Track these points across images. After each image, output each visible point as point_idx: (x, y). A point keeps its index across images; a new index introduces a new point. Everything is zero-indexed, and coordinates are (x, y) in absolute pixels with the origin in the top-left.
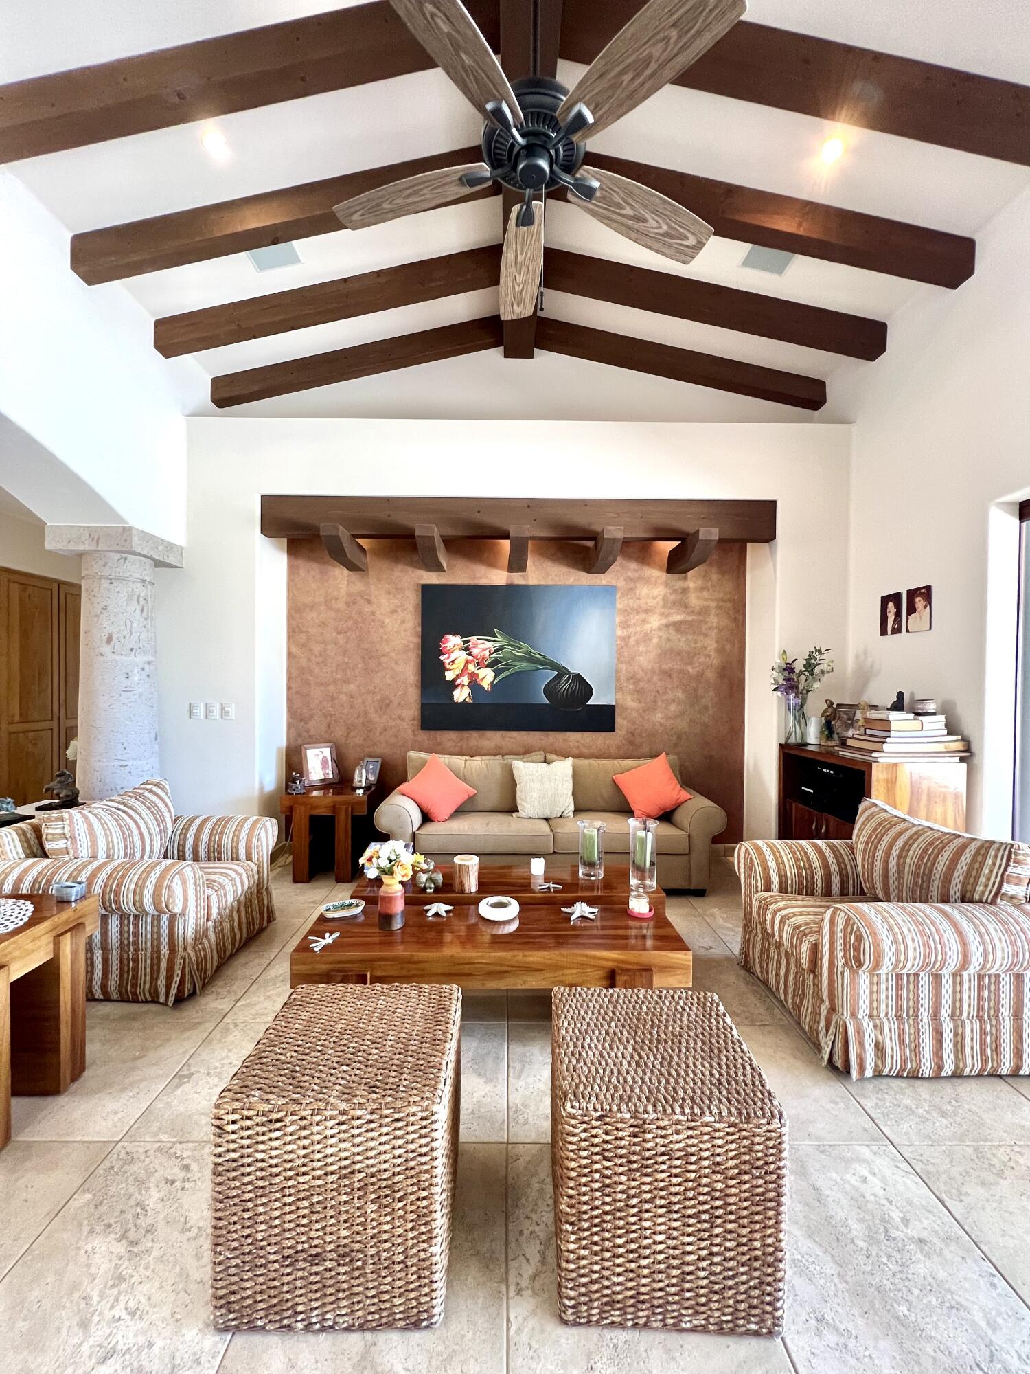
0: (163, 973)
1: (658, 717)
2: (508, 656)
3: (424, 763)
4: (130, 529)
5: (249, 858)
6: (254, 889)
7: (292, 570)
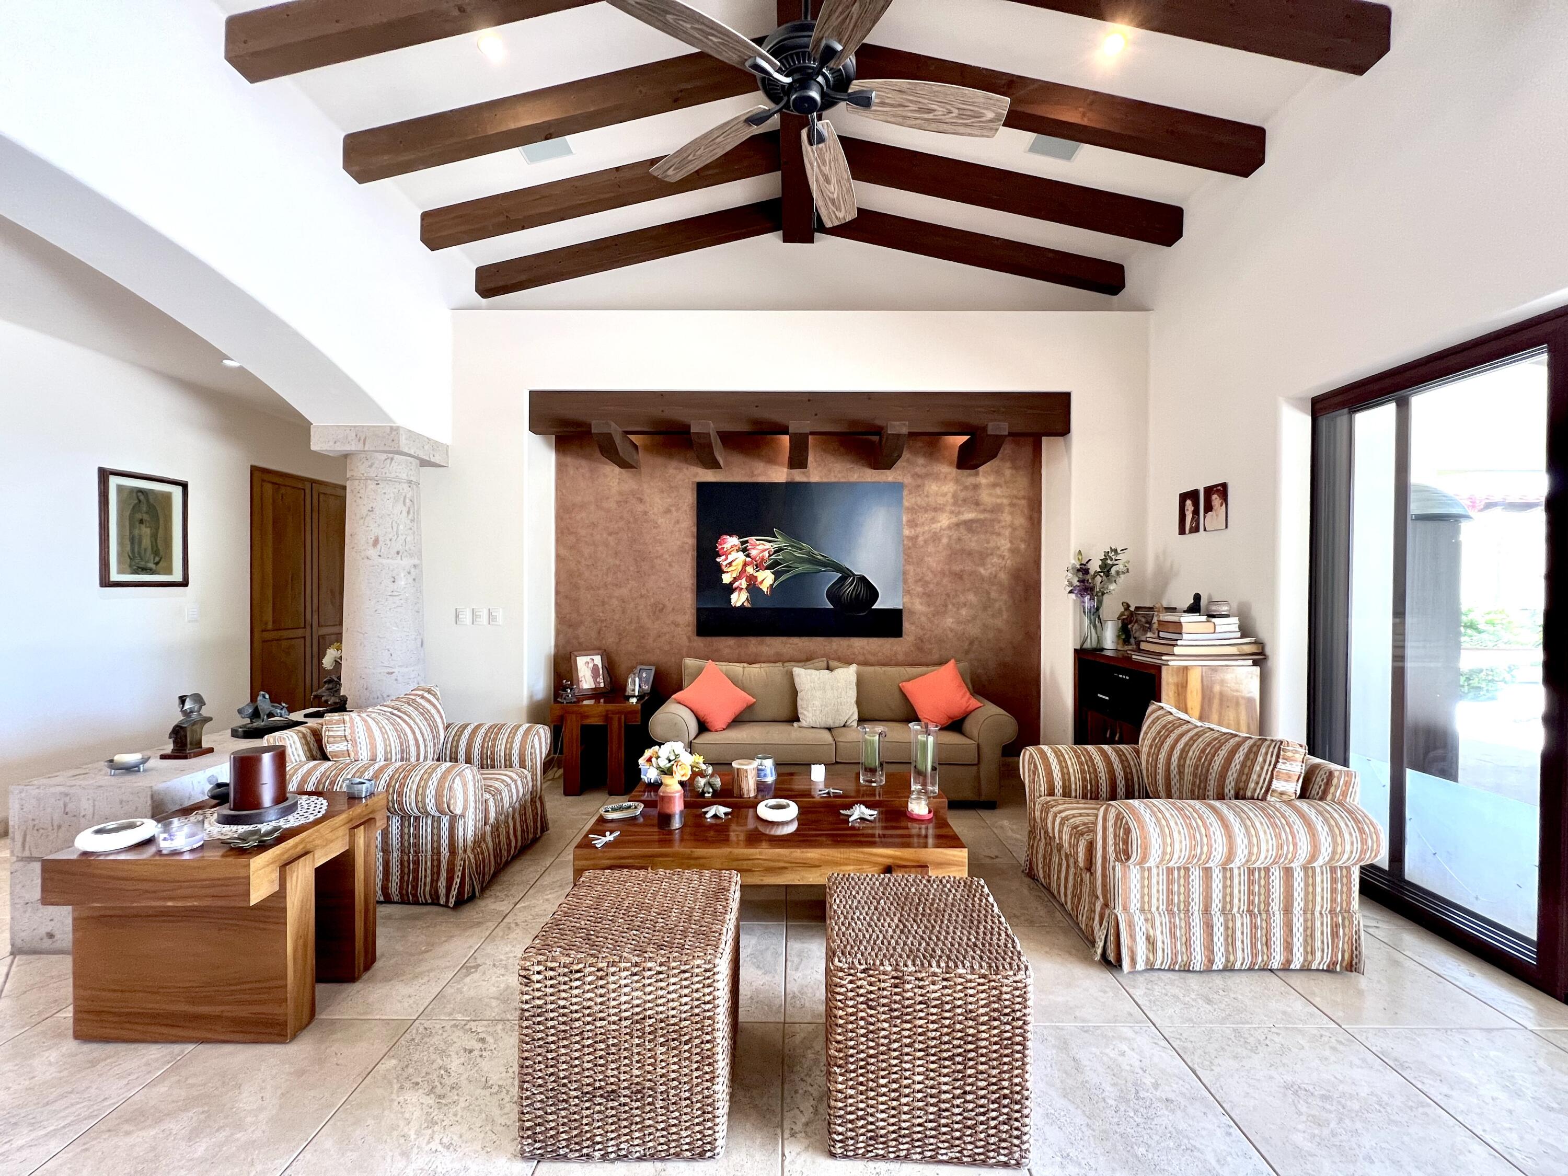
0: (444, 874)
1: (949, 621)
2: (788, 557)
3: (700, 671)
4: (398, 428)
5: (522, 765)
6: (528, 797)
7: (561, 469)
